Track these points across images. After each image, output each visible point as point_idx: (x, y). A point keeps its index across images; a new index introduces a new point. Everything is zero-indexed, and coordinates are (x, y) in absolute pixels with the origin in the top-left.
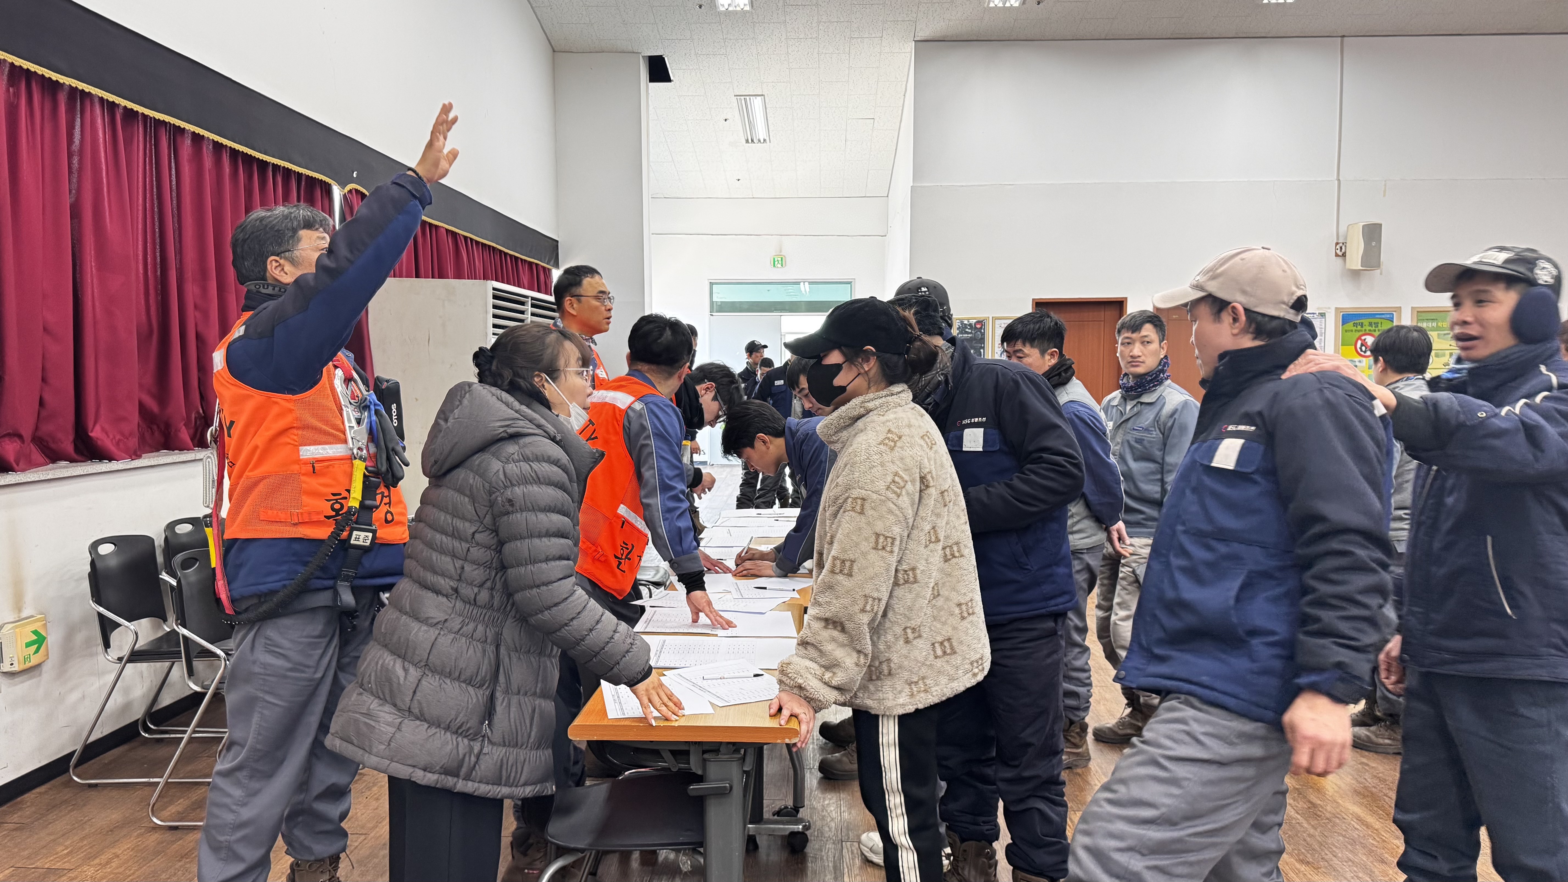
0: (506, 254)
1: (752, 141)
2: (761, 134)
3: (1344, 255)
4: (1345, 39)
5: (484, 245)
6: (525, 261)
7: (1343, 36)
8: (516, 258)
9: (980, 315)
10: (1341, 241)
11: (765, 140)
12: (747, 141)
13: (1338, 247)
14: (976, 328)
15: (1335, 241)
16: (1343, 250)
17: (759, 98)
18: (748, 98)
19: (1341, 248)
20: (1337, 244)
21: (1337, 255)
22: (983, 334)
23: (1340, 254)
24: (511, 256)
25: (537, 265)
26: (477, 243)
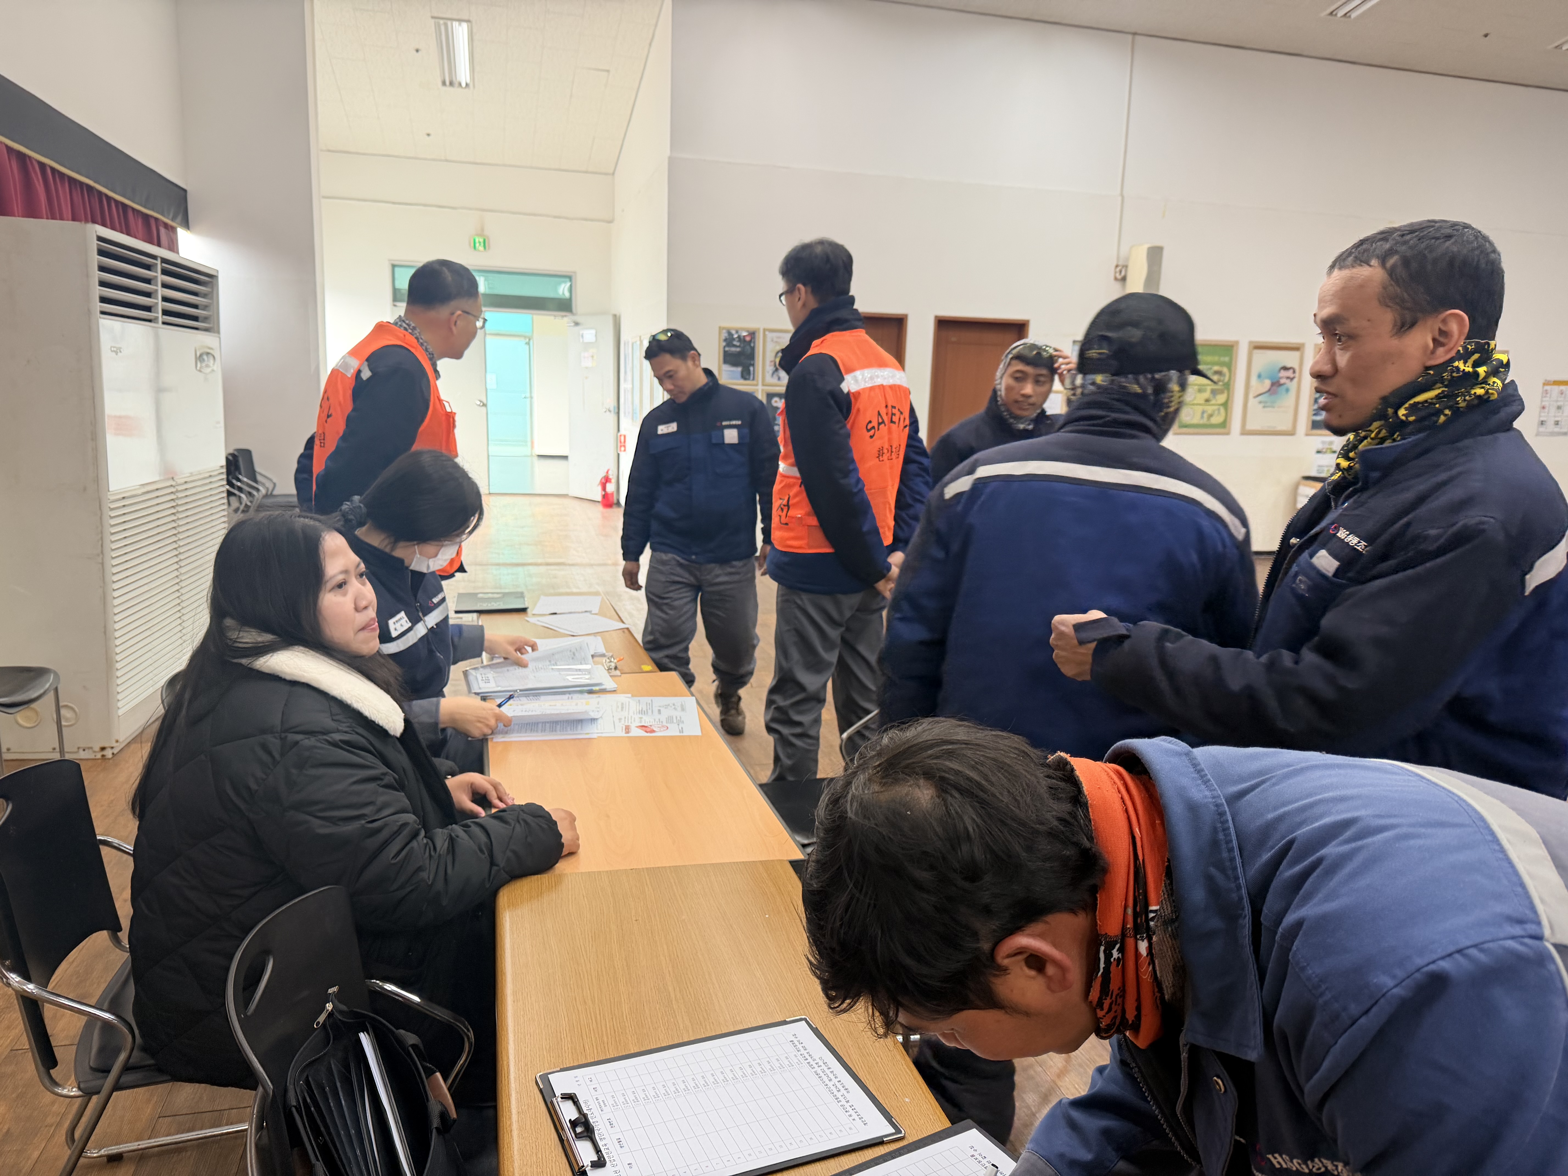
0: (109, 198)
1: (451, 84)
2: (463, 74)
3: (1124, 279)
4: (1137, 37)
5: (71, 180)
6: (138, 212)
7: (1135, 34)
8: (125, 206)
9: (752, 326)
10: (1121, 263)
11: (467, 85)
12: (444, 83)
13: (1118, 269)
14: (745, 341)
15: (1115, 264)
16: (1123, 274)
17: (465, 25)
18: (449, 23)
19: (1121, 272)
20: (1117, 266)
21: (1116, 279)
22: (753, 349)
23: (1119, 277)
24: (116, 202)
25: (156, 219)
26: (62, 175)
